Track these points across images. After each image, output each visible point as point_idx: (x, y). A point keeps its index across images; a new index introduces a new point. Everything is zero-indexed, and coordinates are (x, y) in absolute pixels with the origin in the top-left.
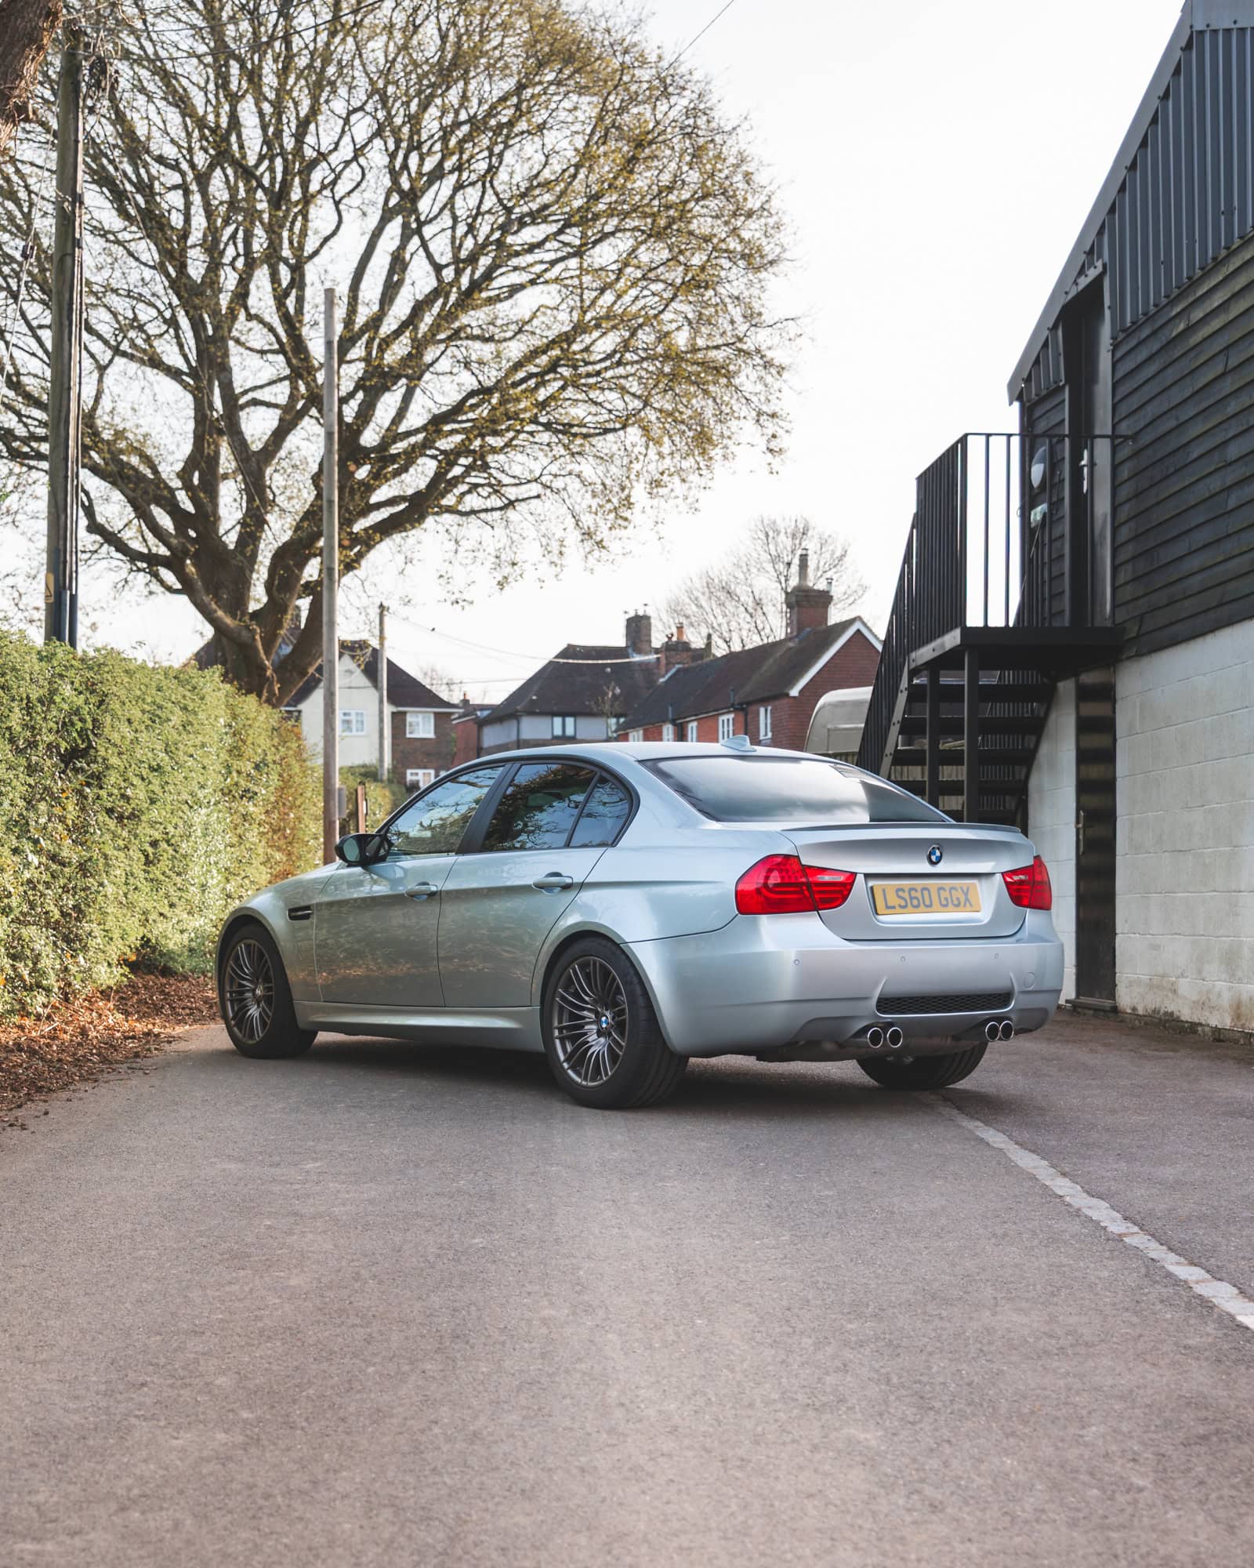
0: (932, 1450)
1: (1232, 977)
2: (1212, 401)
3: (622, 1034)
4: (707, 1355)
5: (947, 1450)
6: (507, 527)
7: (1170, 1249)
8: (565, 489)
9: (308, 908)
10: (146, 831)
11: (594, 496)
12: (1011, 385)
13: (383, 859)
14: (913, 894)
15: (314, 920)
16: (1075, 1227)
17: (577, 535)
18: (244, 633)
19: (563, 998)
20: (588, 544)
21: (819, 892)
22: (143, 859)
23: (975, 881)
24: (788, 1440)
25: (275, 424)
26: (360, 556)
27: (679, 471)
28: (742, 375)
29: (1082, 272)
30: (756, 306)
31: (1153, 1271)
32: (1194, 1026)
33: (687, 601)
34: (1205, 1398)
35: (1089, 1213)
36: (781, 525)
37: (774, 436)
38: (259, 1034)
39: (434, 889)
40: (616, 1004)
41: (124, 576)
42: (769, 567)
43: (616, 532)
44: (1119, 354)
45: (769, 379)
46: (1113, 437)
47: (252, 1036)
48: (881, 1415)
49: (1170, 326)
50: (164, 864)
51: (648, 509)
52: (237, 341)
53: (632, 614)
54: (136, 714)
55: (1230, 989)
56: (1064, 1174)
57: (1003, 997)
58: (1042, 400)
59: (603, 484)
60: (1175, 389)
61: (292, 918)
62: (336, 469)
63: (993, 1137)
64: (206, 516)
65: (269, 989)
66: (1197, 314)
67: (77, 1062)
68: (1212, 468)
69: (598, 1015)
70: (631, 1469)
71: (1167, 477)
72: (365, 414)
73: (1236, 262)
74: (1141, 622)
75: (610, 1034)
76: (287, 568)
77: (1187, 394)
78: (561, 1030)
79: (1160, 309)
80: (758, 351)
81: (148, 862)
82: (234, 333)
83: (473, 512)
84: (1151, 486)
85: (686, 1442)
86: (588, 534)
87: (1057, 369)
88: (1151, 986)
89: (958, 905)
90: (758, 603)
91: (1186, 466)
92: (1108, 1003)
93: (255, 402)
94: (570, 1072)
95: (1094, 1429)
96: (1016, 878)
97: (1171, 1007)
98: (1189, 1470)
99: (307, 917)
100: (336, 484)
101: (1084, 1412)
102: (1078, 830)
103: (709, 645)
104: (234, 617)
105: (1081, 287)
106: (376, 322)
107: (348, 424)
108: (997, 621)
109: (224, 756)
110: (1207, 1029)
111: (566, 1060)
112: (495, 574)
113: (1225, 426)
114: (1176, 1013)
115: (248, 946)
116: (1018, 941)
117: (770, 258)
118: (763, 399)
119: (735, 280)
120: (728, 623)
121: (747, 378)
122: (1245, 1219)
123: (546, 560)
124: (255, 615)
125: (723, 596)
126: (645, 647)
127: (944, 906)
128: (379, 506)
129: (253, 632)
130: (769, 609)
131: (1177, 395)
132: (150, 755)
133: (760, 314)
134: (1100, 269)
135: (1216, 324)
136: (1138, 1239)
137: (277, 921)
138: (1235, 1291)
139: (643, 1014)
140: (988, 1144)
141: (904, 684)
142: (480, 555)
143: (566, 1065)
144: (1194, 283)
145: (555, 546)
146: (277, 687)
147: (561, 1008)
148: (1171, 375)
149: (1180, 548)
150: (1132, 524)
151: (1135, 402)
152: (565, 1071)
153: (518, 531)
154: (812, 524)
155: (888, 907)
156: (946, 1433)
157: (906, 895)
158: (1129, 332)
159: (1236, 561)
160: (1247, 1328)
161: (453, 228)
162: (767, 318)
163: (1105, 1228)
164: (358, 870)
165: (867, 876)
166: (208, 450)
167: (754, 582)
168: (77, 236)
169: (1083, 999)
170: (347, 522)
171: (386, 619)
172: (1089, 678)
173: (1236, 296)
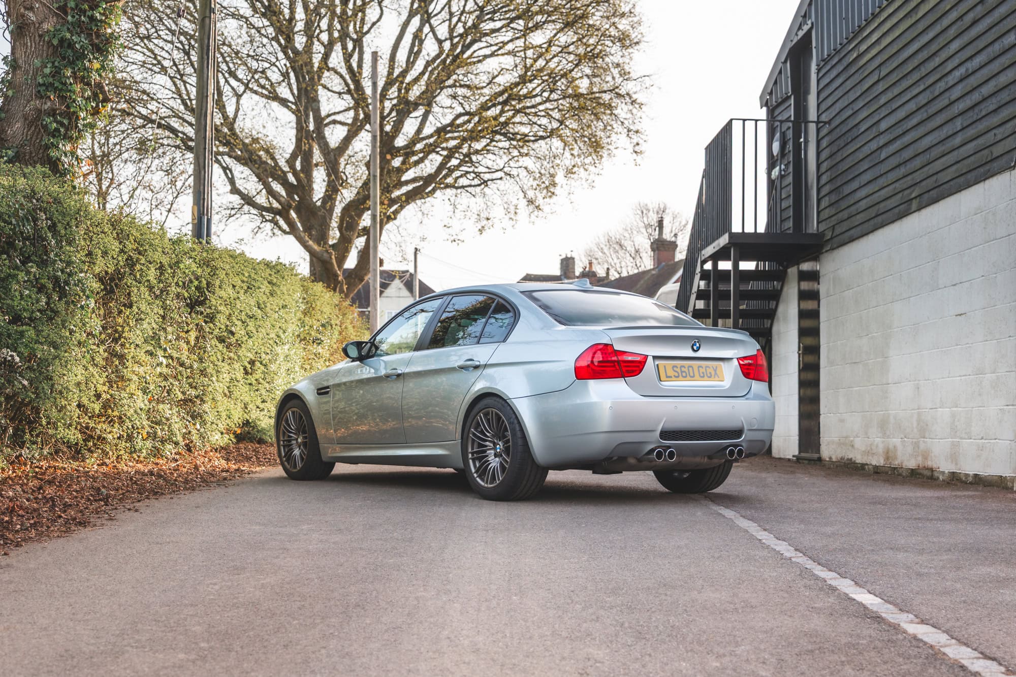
0: (637, 659)
1: (884, 435)
2: (871, 97)
3: (508, 455)
4: (512, 613)
5: (647, 658)
6: (484, 197)
7: (819, 564)
8: (518, 175)
9: (328, 387)
10: (246, 354)
11: (535, 179)
12: (761, 97)
13: (372, 356)
14: (683, 369)
15: (331, 393)
16: (765, 553)
17: (525, 202)
18: (325, 255)
19: (474, 435)
20: (531, 207)
21: (626, 366)
22: (242, 370)
23: (721, 363)
24: (548, 655)
25: (345, 133)
26: (396, 213)
27: (584, 165)
28: (619, 108)
29: (800, 28)
30: (627, 68)
31: (804, 573)
32: (863, 466)
33: (596, 249)
34: (817, 632)
35: (775, 547)
36: (650, 207)
37: (638, 144)
38: (300, 465)
39: (400, 372)
40: (505, 437)
41: (258, 224)
42: (643, 230)
43: (547, 200)
44: (820, 75)
45: (635, 111)
46: (818, 122)
47: (295, 467)
48: (611, 642)
49: (848, 56)
50: (258, 375)
51: (564, 186)
52: (325, 87)
53: (564, 256)
54: (237, 281)
55: (883, 442)
56: (765, 530)
57: (738, 433)
58: (779, 105)
59: (540, 173)
60: (852, 92)
61: (319, 394)
62: (378, 157)
63: (729, 513)
64: (303, 187)
65: (305, 438)
66: (863, 47)
67: (186, 481)
68: (872, 137)
69: (495, 444)
70: (441, 670)
71: (848, 144)
72: (398, 127)
73: (885, 15)
74: (833, 229)
75: (501, 456)
76: (351, 217)
77: (858, 94)
78: (473, 453)
79: (843, 46)
80: (628, 94)
81: (246, 373)
82: (322, 82)
83: (463, 187)
84: (839, 150)
85: (482, 656)
86: (531, 202)
87: (787, 86)
88: (840, 444)
89: (710, 377)
90: (637, 251)
91: (858, 136)
92: (816, 456)
93: (334, 122)
94: (478, 479)
95: (743, 647)
96: (746, 362)
97: (851, 455)
98: (797, 667)
99: (327, 393)
100: (378, 166)
101: (739, 639)
102: (799, 354)
103: (608, 273)
104: (319, 245)
105: (799, 37)
106: (404, 73)
107: (387, 133)
108: (749, 229)
109: (299, 315)
110: (870, 467)
111: (476, 472)
112: (477, 225)
113: (879, 111)
114: (854, 459)
115: (293, 413)
116: (747, 399)
117: (635, 41)
118: (631, 122)
119: (615, 53)
120: (620, 263)
121: (622, 110)
122: (868, 550)
123: (507, 217)
124: (333, 246)
125: (617, 247)
126: (571, 275)
127: (702, 377)
128: (407, 182)
129: (330, 254)
130: (644, 255)
131: (852, 96)
132: (248, 308)
133: (629, 73)
134: (810, 25)
135: (874, 52)
136: (800, 559)
137: (310, 397)
138: (853, 583)
139: (520, 442)
140: (724, 516)
141: (698, 270)
142: (469, 214)
143: (475, 475)
144: (861, 29)
145: (512, 209)
146: (345, 287)
147: (473, 441)
148: (849, 84)
149: (855, 185)
150: (829, 173)
151: (830, 101)
152: (475, 479)
153: (491, 200)
154: (668, 206)
155: (667, 377)
156: (649, 650)
157: (678, 370)
158: (826, 61)
159: (886, 189)
160: (854, 600)
161: (450, 20)
162: (633, 75)
163: (782, 554)
164: (358, 363)
165: (655, 358)
166: (305, 147)
167: (635, 240)
168: (213, 6)
169: (803, 455)
170: (386, 190)
171: (418, 256)
172: (806, 266)
173: (884, 35)
